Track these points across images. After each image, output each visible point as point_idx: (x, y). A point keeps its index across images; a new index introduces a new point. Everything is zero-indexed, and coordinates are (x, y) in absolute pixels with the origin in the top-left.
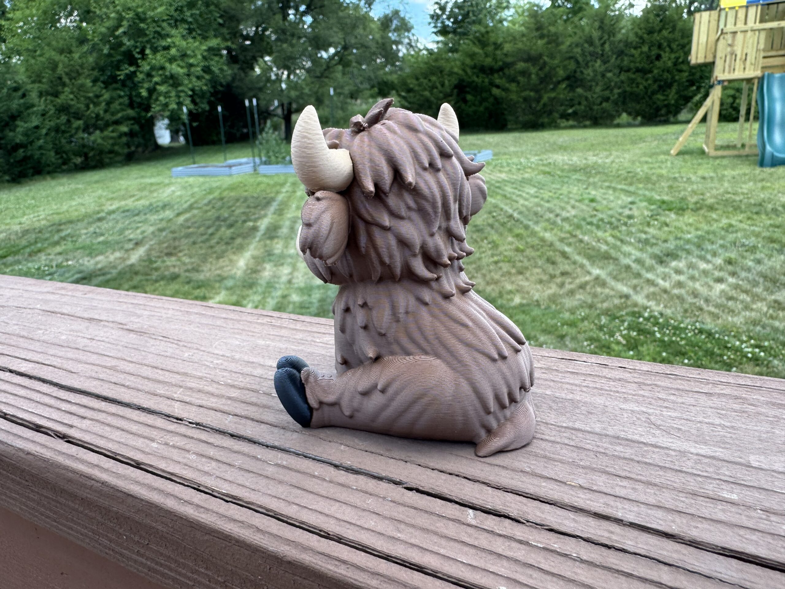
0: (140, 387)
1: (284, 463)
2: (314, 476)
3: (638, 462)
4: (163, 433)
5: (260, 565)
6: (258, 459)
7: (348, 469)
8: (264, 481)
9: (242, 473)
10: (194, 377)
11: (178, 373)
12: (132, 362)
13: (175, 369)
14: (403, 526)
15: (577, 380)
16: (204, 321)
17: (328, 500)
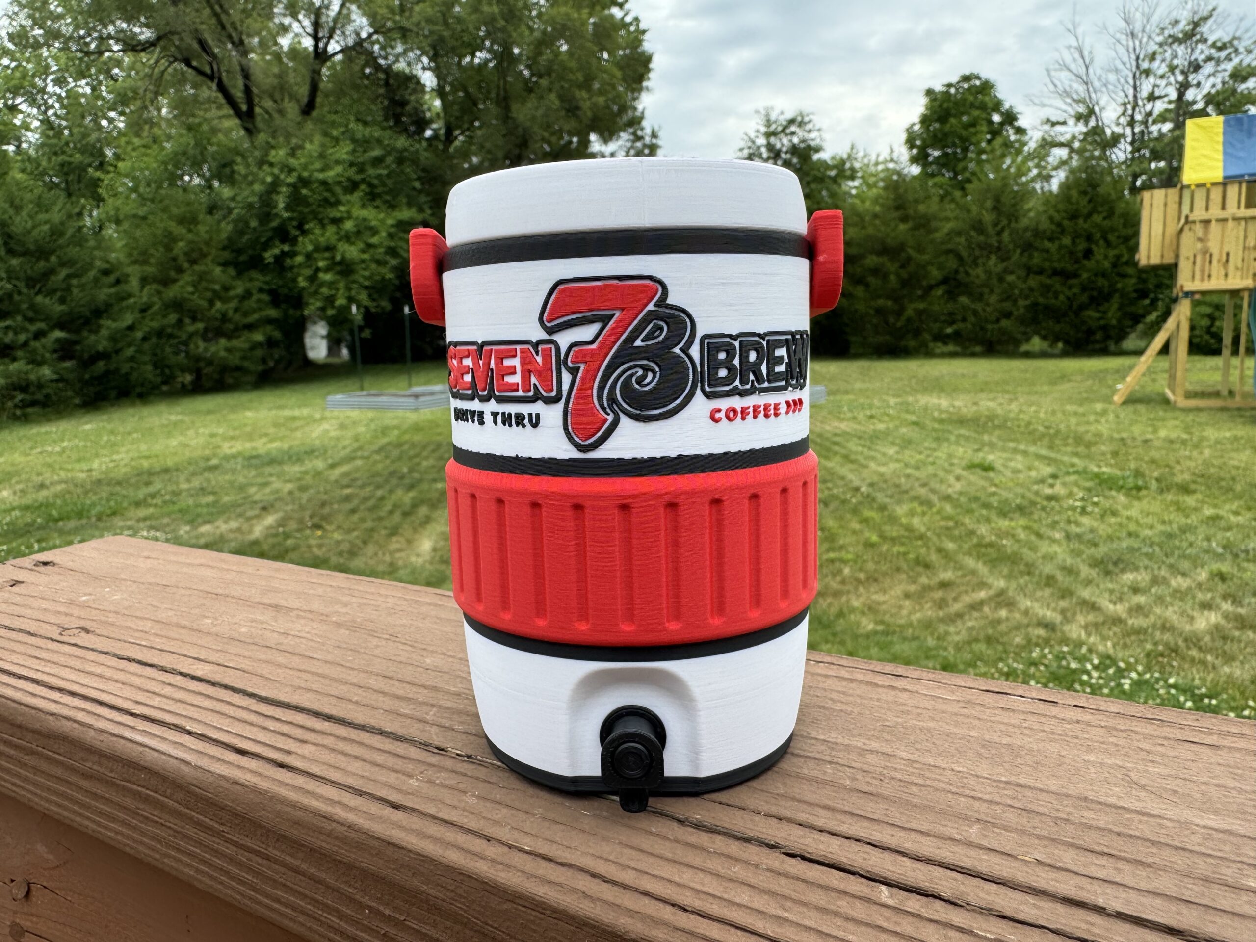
0: (375, 704)
3: (1119, 834)
4: (422, 768)
8: (581, 837)
10: (447, 693)
14: (789, 904)
15: (1015, 719)
17: (676, 865)
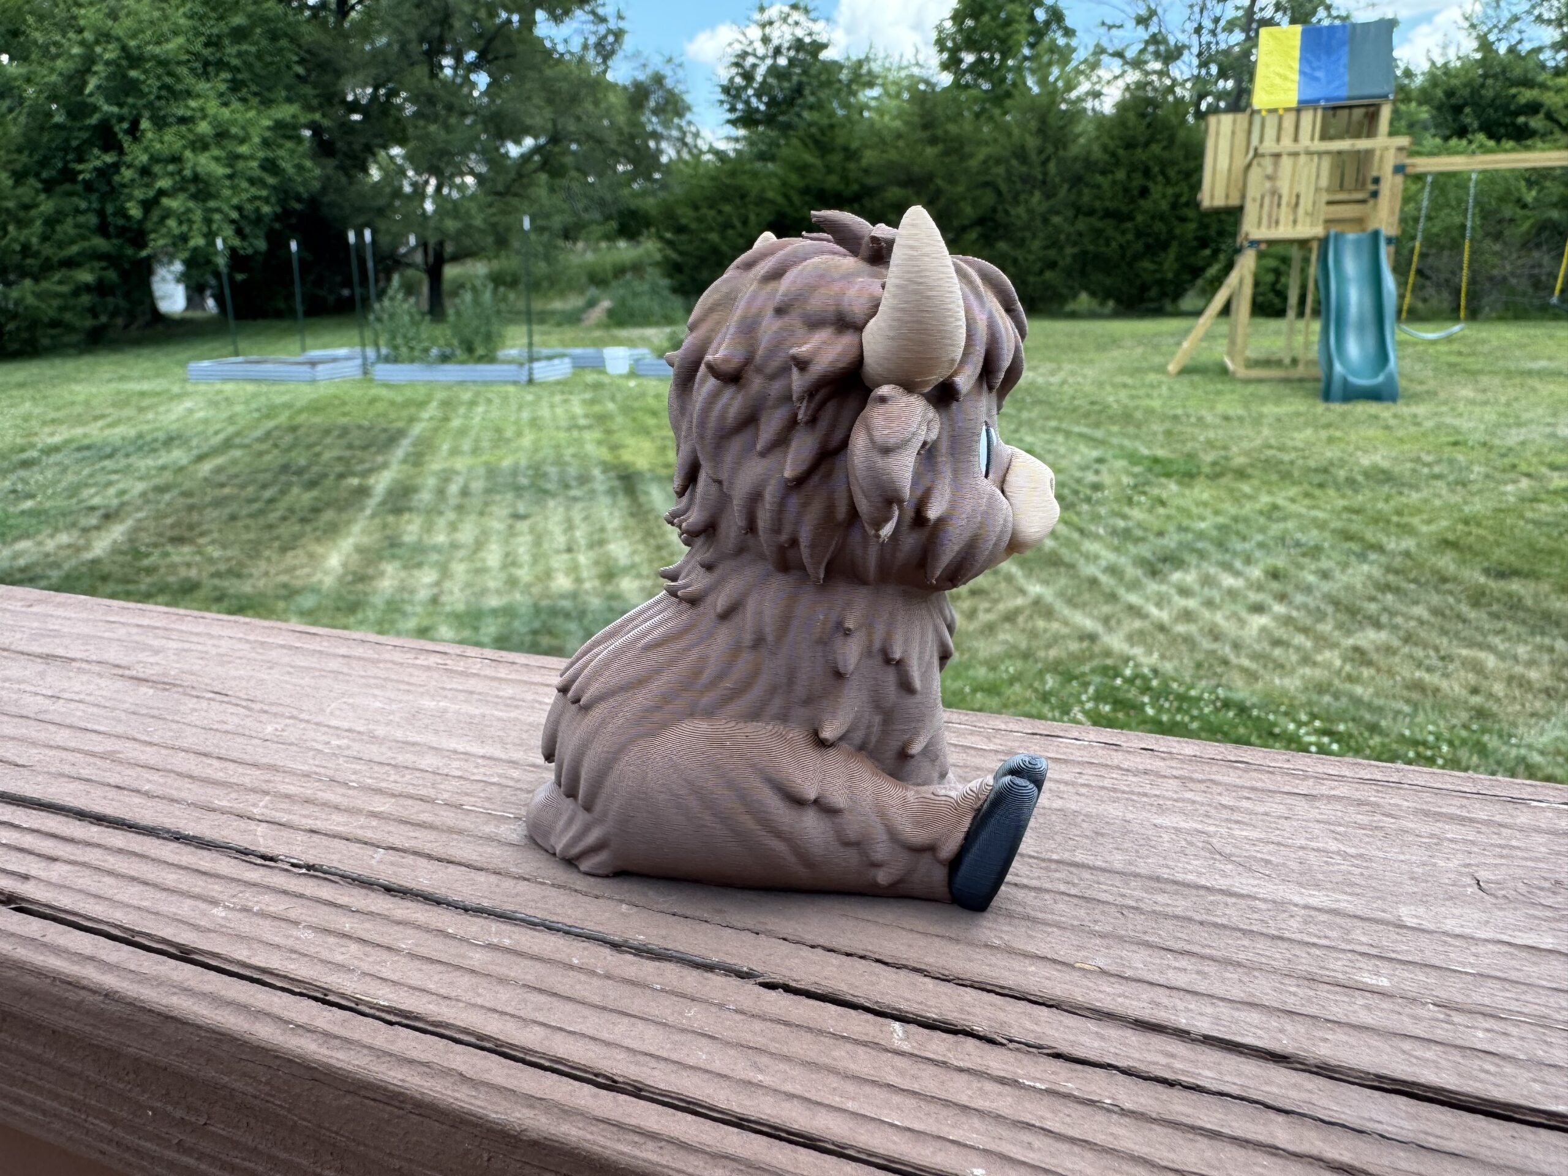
0: (175, 794)
1: (507, 942)
2: (572, 967)
4: (234, 889)
5: (467, 1152)
6: (447, 935)
7: (641, 952)
8: (466, 980)
9: (417, 964)
10: (292, 773)
11: (255, 765)
12: (151, 744)
13: (247, 758)
14: (764, 1060)
15: (1067, 774)
16: (301, 661)
17: (606, 1015)
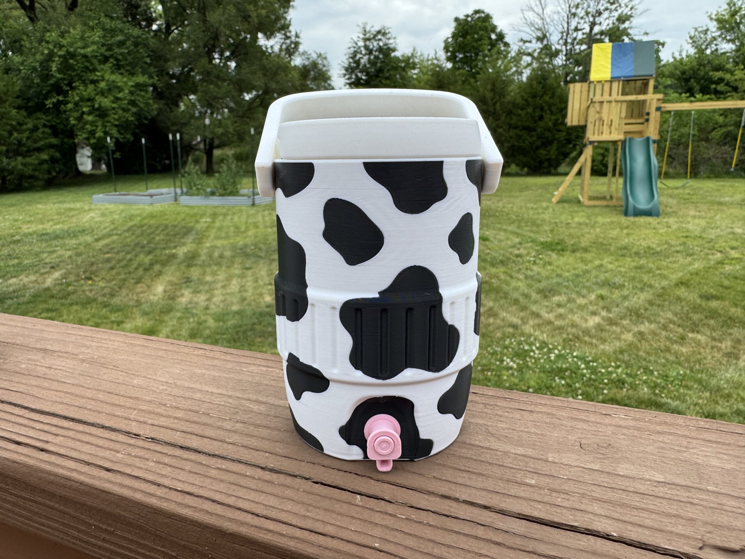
0: (100, 410)
1: (224, 467)
2: (246, 476)
3: (475, 460)
5: (208, 538)
6: (202, 464)
7: (272, 470)
8: (208, 481)
9: (192, 475)
10: (144, 401)
11: (130, 398)
12: (89, 388)
13: (128, 395)
16: (147, 352)
17: (257, 493)
